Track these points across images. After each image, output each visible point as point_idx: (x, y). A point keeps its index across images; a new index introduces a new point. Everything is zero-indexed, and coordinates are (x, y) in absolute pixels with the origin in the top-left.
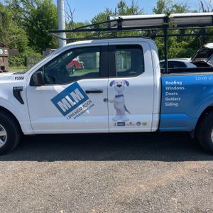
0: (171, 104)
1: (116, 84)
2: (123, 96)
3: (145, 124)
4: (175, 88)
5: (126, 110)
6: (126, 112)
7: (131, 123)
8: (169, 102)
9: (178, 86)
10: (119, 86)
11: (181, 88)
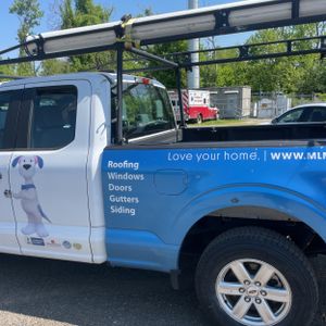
0: (121, 210)
1: (23, 163)
2: (33, 186)
3: (78, 247)
4: (126, 176)
5: (43, 215)
6: (44, 220)
7: (53, 242)
8: (118, 205)
9: (131, 171)
10: (27, 167)
11: (137, 177)
